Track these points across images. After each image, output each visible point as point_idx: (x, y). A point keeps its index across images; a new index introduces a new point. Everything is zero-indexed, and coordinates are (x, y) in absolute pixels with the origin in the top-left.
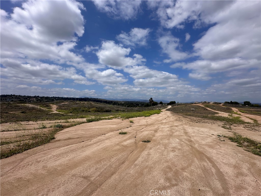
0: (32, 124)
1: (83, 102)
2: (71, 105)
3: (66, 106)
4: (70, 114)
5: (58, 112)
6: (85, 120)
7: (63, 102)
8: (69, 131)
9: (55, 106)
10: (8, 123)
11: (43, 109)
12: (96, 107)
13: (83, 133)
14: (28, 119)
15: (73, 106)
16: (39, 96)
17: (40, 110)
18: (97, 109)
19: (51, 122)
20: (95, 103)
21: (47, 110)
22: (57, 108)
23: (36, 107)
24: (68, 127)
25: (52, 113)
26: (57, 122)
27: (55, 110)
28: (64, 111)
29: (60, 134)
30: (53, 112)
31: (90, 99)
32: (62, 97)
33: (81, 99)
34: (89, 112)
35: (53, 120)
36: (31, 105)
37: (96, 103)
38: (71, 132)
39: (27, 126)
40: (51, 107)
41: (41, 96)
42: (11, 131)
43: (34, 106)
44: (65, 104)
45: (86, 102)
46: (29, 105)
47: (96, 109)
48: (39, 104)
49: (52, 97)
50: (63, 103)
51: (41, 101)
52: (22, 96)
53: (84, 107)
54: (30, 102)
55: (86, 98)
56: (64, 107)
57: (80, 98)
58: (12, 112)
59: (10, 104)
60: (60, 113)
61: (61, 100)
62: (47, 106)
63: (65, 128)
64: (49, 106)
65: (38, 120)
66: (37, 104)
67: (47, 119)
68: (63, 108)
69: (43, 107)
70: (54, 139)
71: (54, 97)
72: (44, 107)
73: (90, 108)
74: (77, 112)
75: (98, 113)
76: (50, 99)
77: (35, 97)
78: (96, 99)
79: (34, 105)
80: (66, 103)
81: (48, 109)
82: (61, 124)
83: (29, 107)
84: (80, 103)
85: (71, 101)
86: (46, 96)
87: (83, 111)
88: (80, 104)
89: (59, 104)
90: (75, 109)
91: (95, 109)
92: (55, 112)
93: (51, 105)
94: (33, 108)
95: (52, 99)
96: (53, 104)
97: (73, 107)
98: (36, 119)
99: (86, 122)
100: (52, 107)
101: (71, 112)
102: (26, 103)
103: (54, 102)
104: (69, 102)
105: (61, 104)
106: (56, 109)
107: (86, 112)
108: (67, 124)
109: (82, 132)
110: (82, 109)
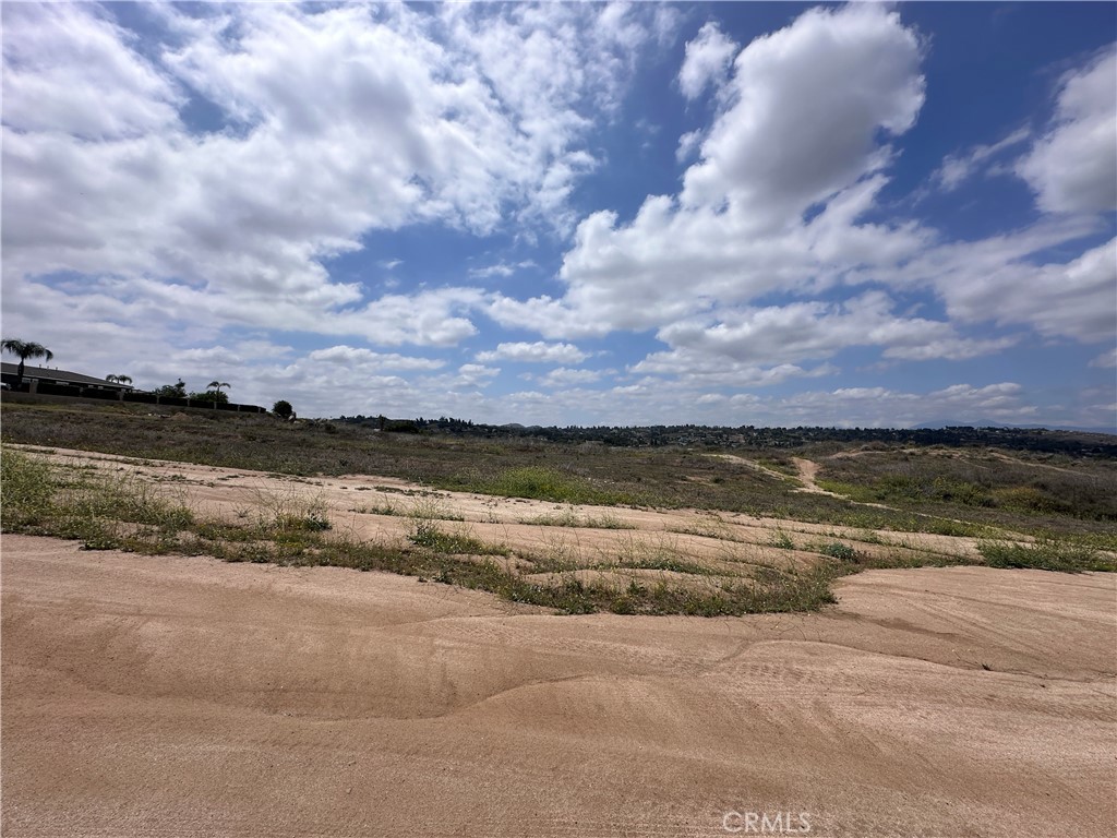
0: (749, 525)
1: (941, 452)
2: (877, 463)
3: (855, 465)
4: (879, 506)
5: (822, 492)
6: (968, 546)
7: (839, 449)
8: (890, 586)
9: (809, 464)
10: (693, 511)
11: (769, 472)
12: (1041, 479)
13: (978, 617)
14: (734, 506)
15: (888, 467)
16: (752, 427)
17: (763, 478)
18: (1047, 495)
19: (808, 527)
20: (1027, 459)
21: (784, 477)
22: (818, 474)
23: (749, 463)
24: (883, 564)
25: (803, 492)
26: (828, 533)
27: (810, 480)
28: (847, 486)
29: (852, 588)
30: (804, 486)
31: (985, 434)
32: (834, 429)
33: (926, 437)
34: (988, 504)
35: (810, 520)
36: (735, 459)
37: (1033, 456)
38: (900, 592)
39: (735, 527)
40: (794, 468)
41: (760, 427)
42: (701, 535)
43: (744, 461)
44: (848, 459)
45: (957, 453)
46: (731, 457)
47: (1037, 492)
48: (756, 455)
49: (793, 430)
50: (840, 455)
51: (759, 444)
52: (709, 428)
53: (952, 479)
54: (729, 448)
55: (954, 428)
56: (844, 469)
57: (920, 430)
58: (693, 479)
59: (688, 453)
60: (832, 494)
61: (829, 439)
62: (783, 464)
63: (870, 568)
64: (790, 462)
65: (763, 514)
66: (751, 454)
67: (791, 515)
68: (842, 474)
69: (768, 465)
70: (833, 602)
71: (800, 428)
72: (773, 467)
73: (989, 486)
74: (912, 500)
75: (1060, 518)
76: (788, 436)
77: (742, 430)
78: (1030, 435)
79: (743, 457)
80: (854, 455)
81: (786, 476)
82: (847, 544)
83: (730, 464)
84: (925, 453)
85: (875, 442)
86: (773, 426)
87: (947, 497)
88: (925, 459)
89: (822, 458)
90: (900, 484)
91: (1029, 491)
92: (812, 489)
93: (795, 459)
94: (742, 470)
95: (794, 437)
96: (802, 455)
97: (890, 474)
98: (758, 508)
99: (982, 564)
100: (799, 468)
101: (883, 499)
102: (720, 452)
103: (804, 448)
104: (866, 449)
105: (831, 458)
106: (813, 478)
107: (965, 502)
108: (873, 551)
109: (972, 615)
110: (939, 485)
